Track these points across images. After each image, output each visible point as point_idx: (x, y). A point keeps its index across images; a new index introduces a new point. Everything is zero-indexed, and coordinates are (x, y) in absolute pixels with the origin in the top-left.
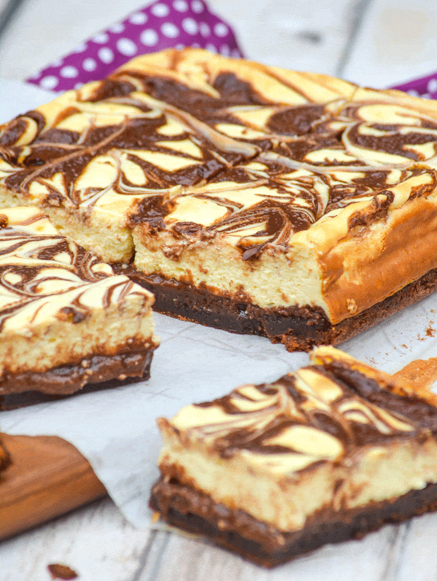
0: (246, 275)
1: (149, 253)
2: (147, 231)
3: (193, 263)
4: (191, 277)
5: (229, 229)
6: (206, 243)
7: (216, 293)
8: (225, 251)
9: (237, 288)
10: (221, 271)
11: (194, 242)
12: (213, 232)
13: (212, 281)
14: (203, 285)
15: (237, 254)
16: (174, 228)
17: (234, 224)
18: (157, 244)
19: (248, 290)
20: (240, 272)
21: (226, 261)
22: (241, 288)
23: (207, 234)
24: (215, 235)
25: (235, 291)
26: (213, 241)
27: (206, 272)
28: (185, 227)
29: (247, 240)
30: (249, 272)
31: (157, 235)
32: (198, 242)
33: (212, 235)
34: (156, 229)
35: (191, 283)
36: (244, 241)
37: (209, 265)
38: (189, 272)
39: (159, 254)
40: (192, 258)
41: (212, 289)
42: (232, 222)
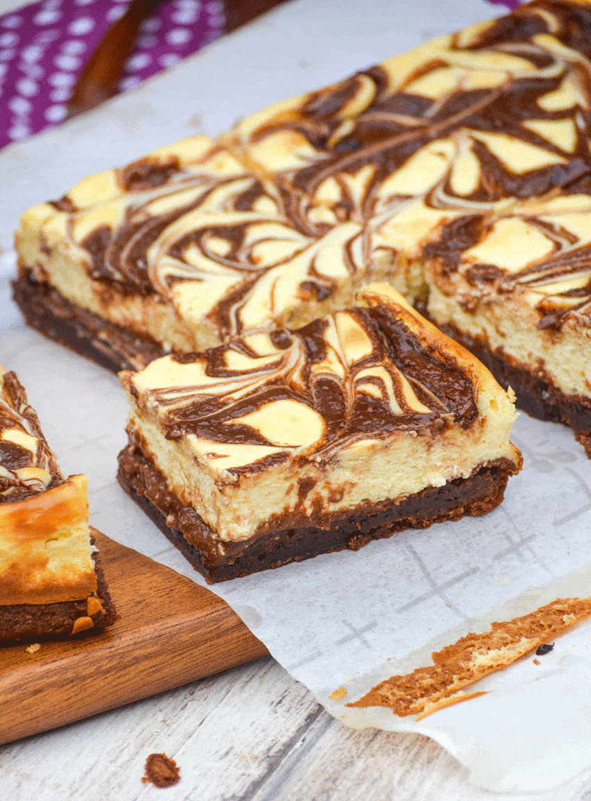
0: (546, 348)
1: (441, 298)
2: (439, 269)
3: (489, 320)
4: (487, 338)
5: (535, 281)
6: (502, 298)
7: (514, 364)
8: (524, 312)
9: (537, 361)
10: (519, 336)
11: (489, 294)
12: (513, 283)
13: (511, 347)
14: (500, 350)
15: (537, 318)
16: (468, 272)
17: (549, 272)
18: (449, 289)
19: (549, 367)
20: (540, 343)
21: (524, 325)
22: (542, 362)
23: (505, 286)
24: (514, 288)
25: (535, 365)
26: (511, 296)
27: (503, 335)
28: (482, 271)
29: (550, 302)
30: (549, 344)
31: (449, 278)
32: (494, 296)
33: (511, 288)
34: (447, 269)
35: (487, 345)
36: (545, 303)
37: (506, 326)
38: (484, 330)
39: (453, 301)
40: (488, 314)
41: (509, 358)
42: (546, 269)
